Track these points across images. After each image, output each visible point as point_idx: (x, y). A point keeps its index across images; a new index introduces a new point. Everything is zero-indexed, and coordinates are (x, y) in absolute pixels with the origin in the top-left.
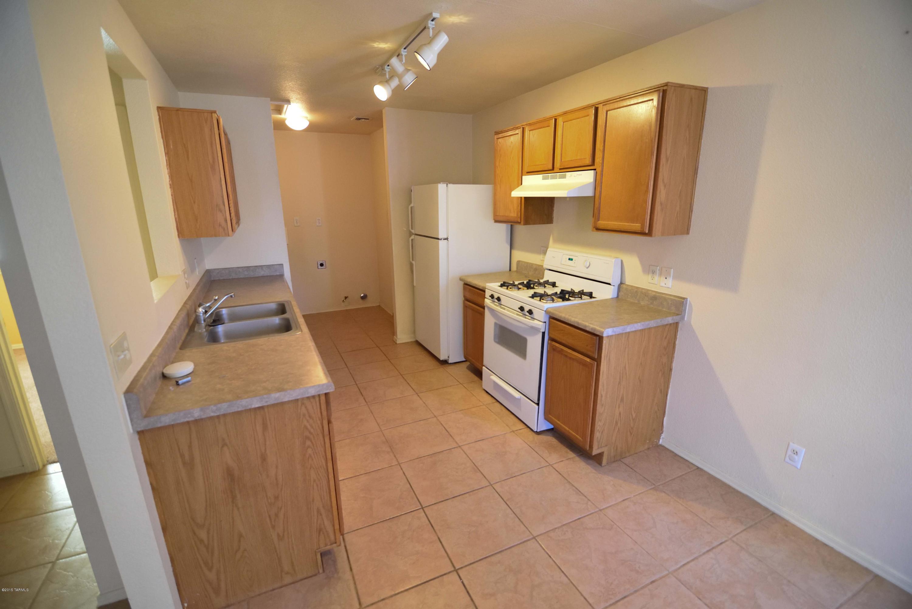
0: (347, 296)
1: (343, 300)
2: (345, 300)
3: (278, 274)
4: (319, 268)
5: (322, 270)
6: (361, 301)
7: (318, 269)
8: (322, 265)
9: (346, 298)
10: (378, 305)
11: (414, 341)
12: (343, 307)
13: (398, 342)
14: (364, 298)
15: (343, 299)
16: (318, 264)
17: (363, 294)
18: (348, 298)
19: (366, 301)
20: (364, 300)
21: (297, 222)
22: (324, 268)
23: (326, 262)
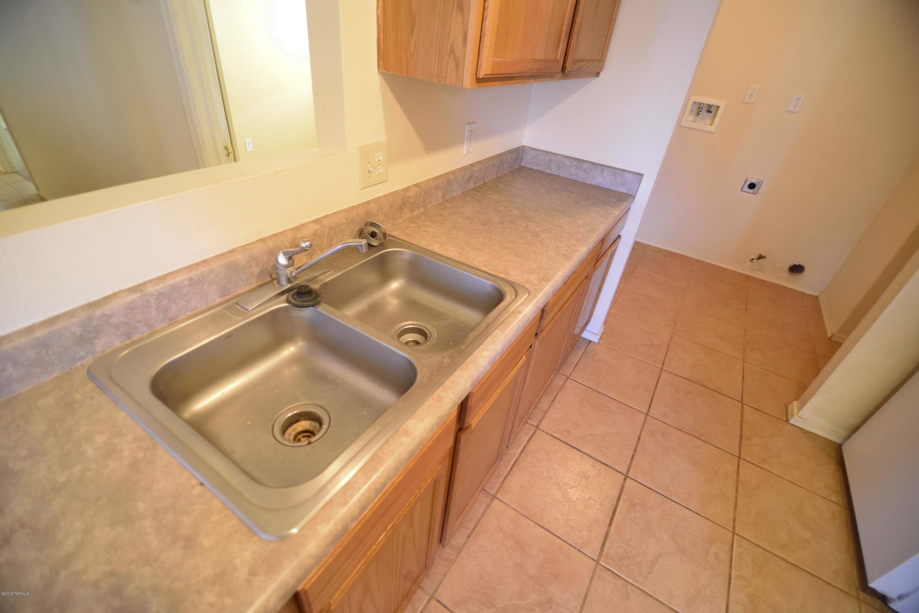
0: (763, 254)
1: (753, 259)
2: (755, 260)
3: (625, 191)
4: (744, 189)
5: (749, 195)
6: (786, 274)
7: (741, 190)
8: (752, 186)
9: (760, 257)
10: (816, 294)
11: (834, 443)
12: (747, 270)
13: (792, 421)
14: (796, 269)
15: (755, 256)
16: (745, 182)
17: (798, 262)
18: (765, 258)
19: (797, 277)
20: (793, 274)
21: (752, 94)
22: (753, 193)
23: (764, 183)
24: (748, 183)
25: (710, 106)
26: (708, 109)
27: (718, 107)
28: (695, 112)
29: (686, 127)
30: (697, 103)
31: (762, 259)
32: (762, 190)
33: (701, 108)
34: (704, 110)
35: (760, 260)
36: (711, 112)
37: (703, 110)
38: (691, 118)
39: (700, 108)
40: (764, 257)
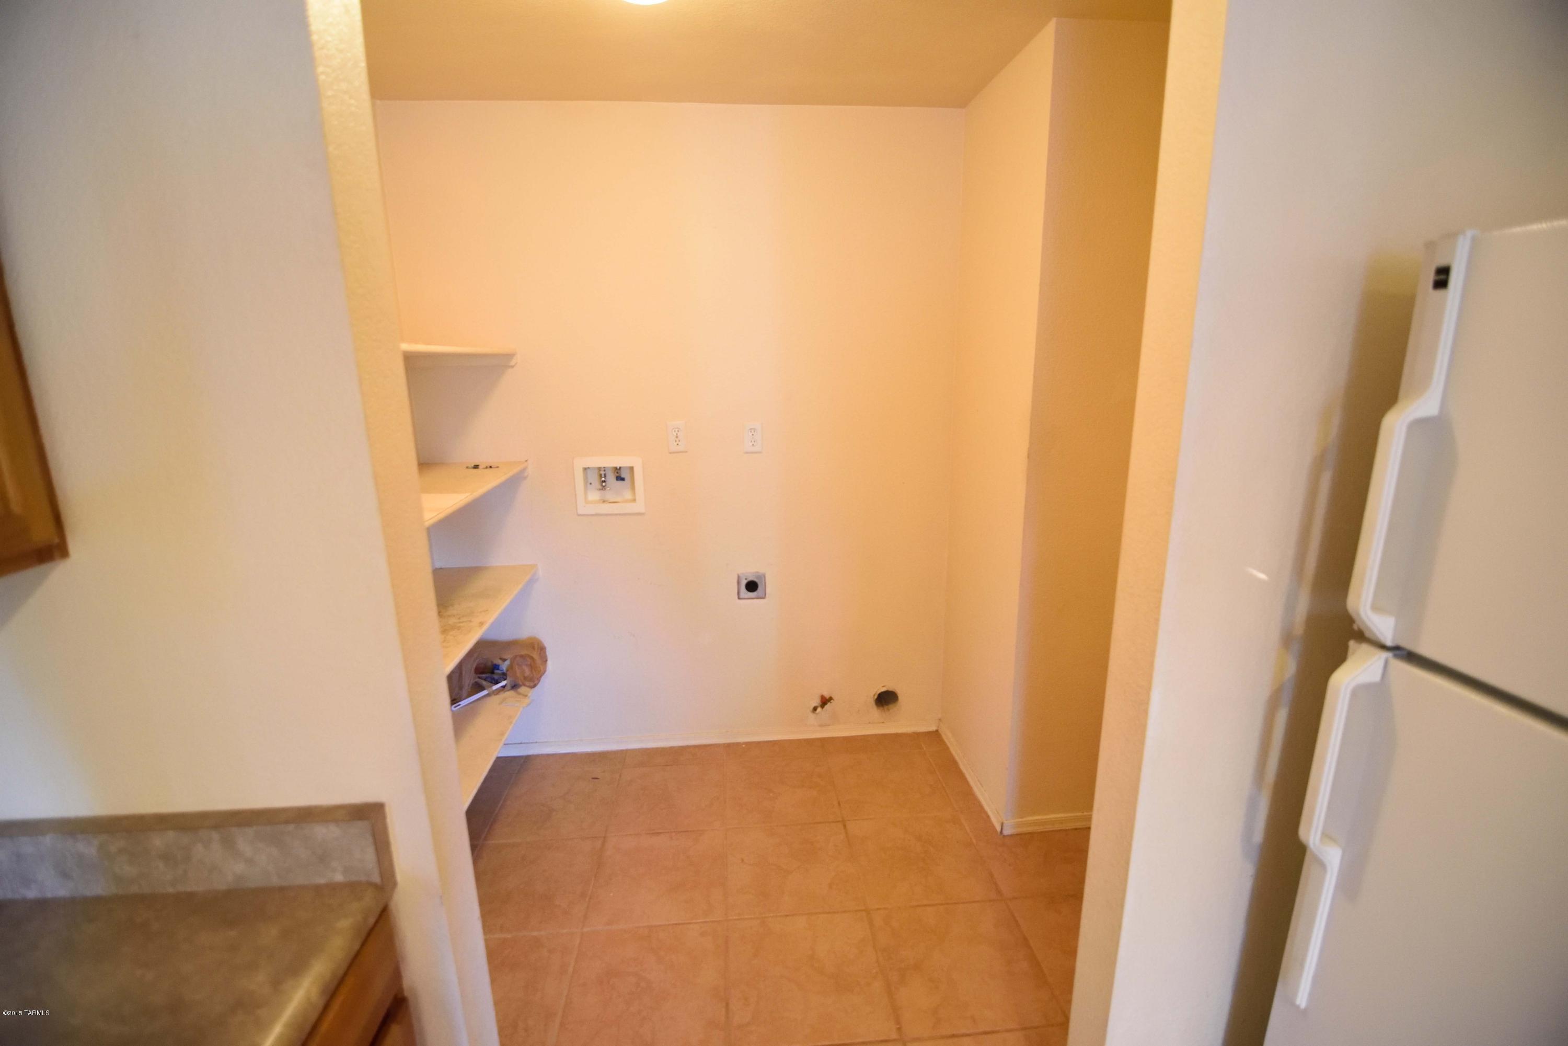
0: (827, 696)
1: (815, 708)
2: (819, 709)
4: (742, 595)
5: (751, 603)
6: (875, 713)
7: (739, 598)
8: (752, 586)
9: (825, 701)
10: (934, 728)
12: (815, 730)
14: (886, 699)
15: (816, 702)
16: (739, 583)
17: (884, 686)
18: (832, 701)
19: (893, 708)
20: (886, 707)
21: (677, 437)
22: (758, 598)
23: (767, 576)
24: (744, 582)
25: (617, 470)
26: (617, 475)
27: (632, 469)
28: (597, 484)
29: (592, 515)
30: (594, 468)
31: (829, 703)
32: (771, 586)
33: (603, 476)
34: (611, 478)
35: (826, 707)
36: (623, 479)
37: (607, 477)
38: (594, 495)
39: (601, 475)
40: (831, 699)
